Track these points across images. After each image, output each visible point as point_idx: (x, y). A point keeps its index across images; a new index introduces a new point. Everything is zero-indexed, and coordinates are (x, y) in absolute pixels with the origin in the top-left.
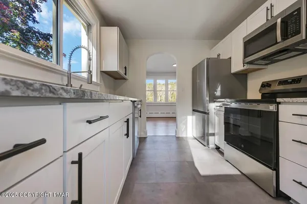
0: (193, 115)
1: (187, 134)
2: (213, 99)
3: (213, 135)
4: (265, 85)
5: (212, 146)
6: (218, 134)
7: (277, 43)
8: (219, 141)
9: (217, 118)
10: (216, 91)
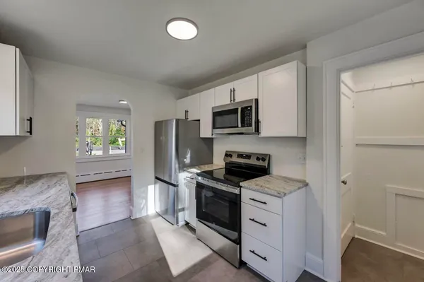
0: (155, 183)
1: (147, 212)
2: (183, 167)
3: (183, 209)
4: (228, 155)
5: (181, 223)
6: (188, 209)
7: (237, 127)
8: (190, 216)
9: (187, 190)
10: (186, 158)
